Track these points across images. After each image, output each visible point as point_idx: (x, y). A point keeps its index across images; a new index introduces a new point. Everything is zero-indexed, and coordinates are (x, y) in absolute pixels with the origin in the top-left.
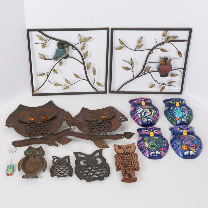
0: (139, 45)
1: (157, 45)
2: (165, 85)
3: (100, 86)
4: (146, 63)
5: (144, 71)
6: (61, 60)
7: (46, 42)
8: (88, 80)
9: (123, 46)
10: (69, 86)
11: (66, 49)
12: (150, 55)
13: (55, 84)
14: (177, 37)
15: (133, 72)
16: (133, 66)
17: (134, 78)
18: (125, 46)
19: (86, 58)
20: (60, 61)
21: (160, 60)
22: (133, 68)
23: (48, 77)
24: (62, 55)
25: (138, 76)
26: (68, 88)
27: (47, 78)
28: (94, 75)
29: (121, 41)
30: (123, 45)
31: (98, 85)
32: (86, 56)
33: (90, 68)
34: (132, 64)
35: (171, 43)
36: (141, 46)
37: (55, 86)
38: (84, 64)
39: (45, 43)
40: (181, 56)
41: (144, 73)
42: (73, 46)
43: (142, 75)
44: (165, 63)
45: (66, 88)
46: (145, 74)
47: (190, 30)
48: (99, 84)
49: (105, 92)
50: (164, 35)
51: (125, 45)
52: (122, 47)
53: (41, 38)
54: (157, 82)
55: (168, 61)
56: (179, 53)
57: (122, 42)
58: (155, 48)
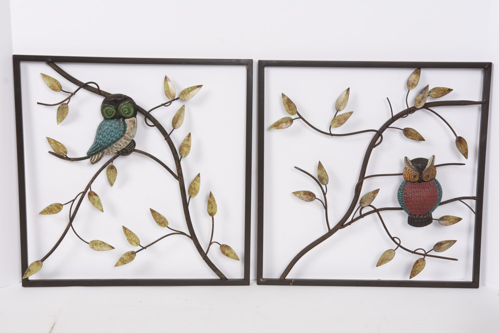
0: (339, 113)
1: (394, 119)
2: (425, 255)
3: (227, 255)
4: (362, 177)
5: (358, 204)
6: (111, 161)
7: (69, 98)
8: (193, 237)
9: (293, 117)
10: (134, 253)
11: (127, 121)
12: (374, 149)
13: (92, 242)
14: (450, 90)
15: (326, 208)
16: (324, 187)
17: (331, 232)
18: (301, 117)
19: (187, 154)
20: (111, 164)
21: (404, 165)
22: (325, 194)
23: (72, 219)
24: (114, 139)
25: (341, 225)
26: (132, 259)
27: (70, 224)
28: (212, 215)
29: (288, 99)
30: (293, 114)
31: (223, 252)
32: (185, 149)
33: (197, 192)
34: (321, 180)
35: (434, 109)
36: (345, 118)
37: (92, 248)
38: (179, 177)
39: (66, 102)
40: (464, 152)
41: (358, 214)
42: (147, 115)
43: (353, 221)
44: (421, 174)
45: (125, 258)
46: (362, 216)
47: (487, 68)
48: (225, 249)
49: (245, 282)
50: (410, 85)
51: (298, 114)
52: (292, 121)
53: (55, 84)
54: (399, 245)
55: (429, 169)
56: (460, 142)
57: (289, 104)
58: (386, 126)
